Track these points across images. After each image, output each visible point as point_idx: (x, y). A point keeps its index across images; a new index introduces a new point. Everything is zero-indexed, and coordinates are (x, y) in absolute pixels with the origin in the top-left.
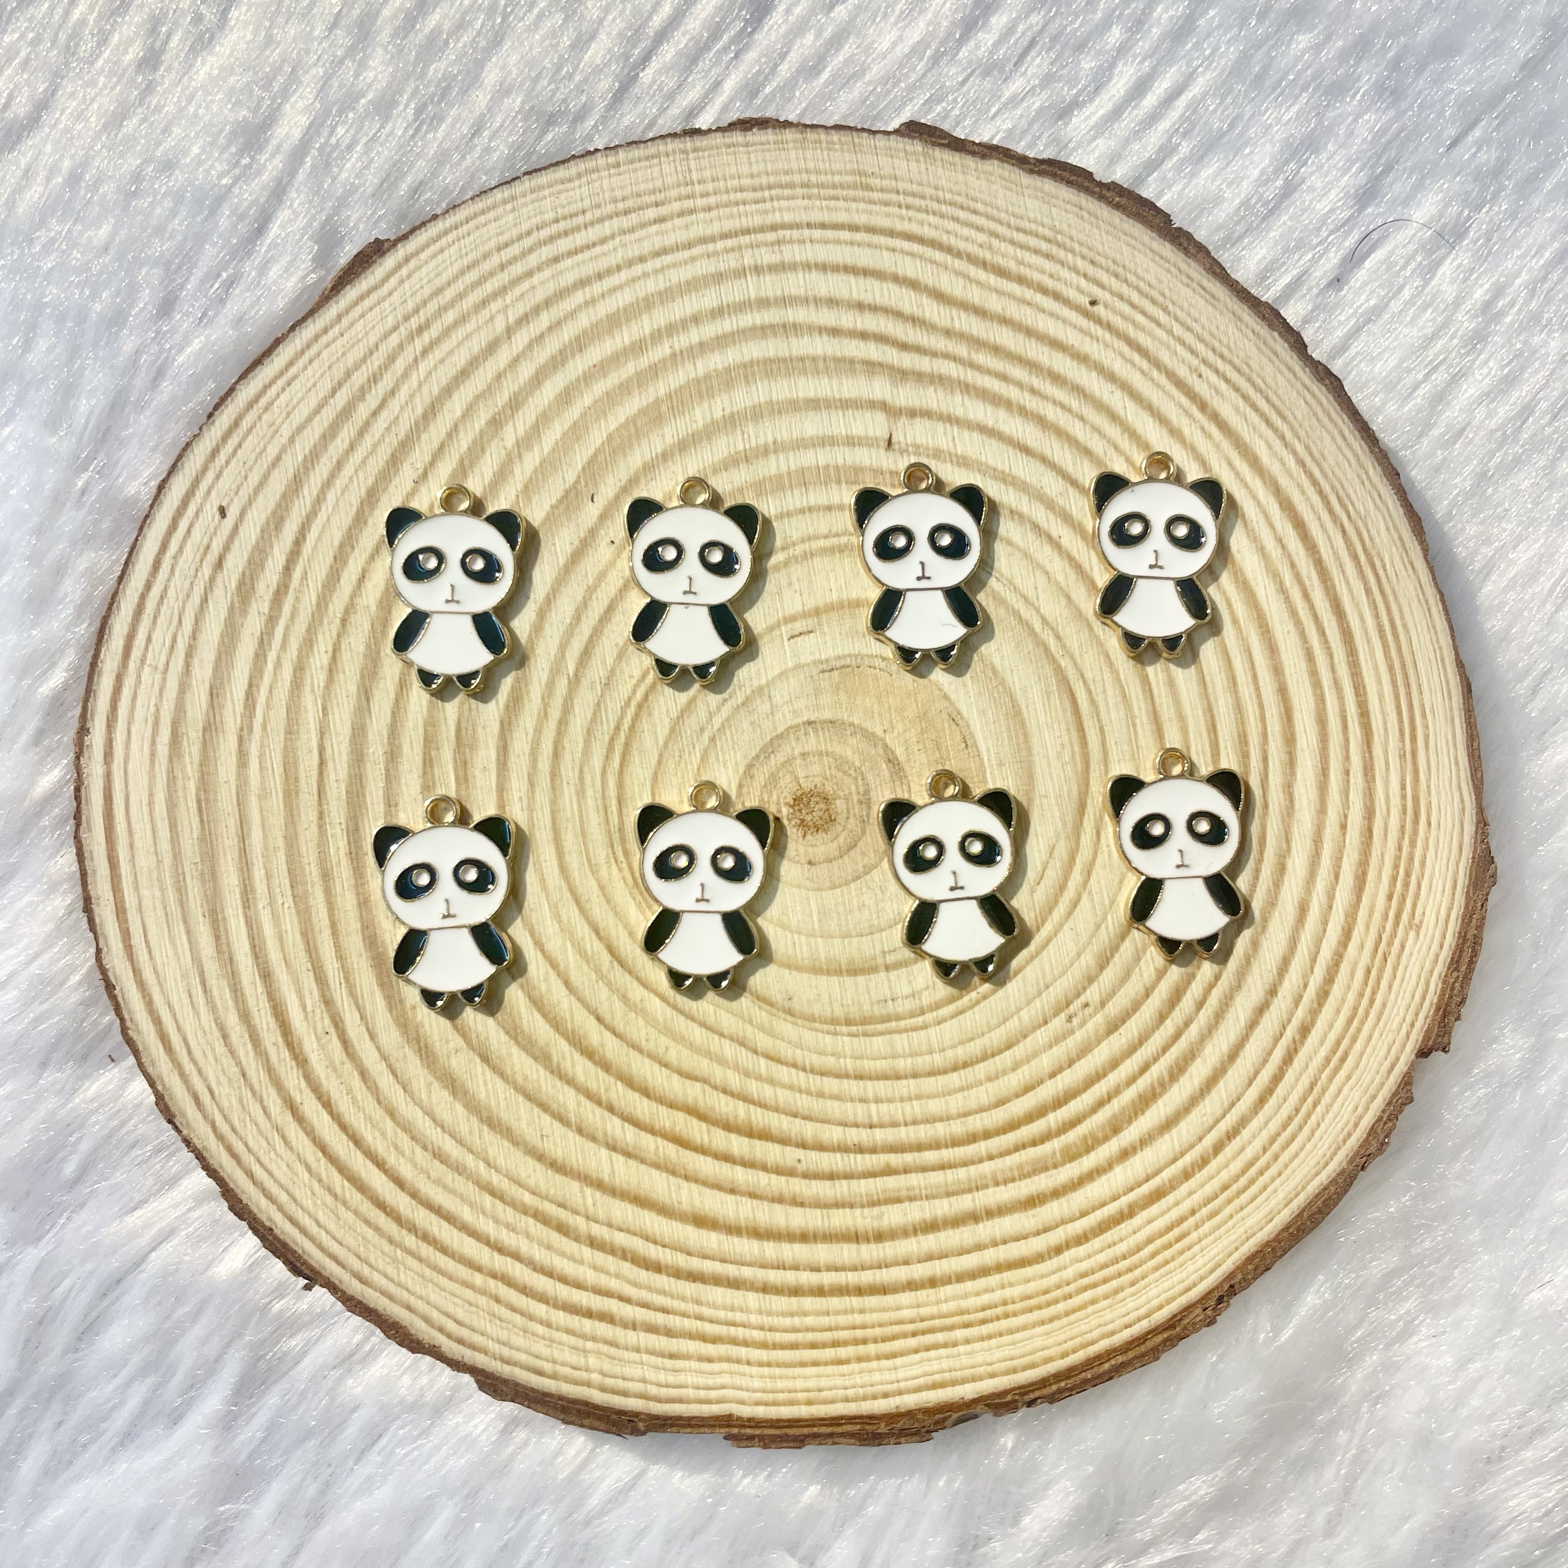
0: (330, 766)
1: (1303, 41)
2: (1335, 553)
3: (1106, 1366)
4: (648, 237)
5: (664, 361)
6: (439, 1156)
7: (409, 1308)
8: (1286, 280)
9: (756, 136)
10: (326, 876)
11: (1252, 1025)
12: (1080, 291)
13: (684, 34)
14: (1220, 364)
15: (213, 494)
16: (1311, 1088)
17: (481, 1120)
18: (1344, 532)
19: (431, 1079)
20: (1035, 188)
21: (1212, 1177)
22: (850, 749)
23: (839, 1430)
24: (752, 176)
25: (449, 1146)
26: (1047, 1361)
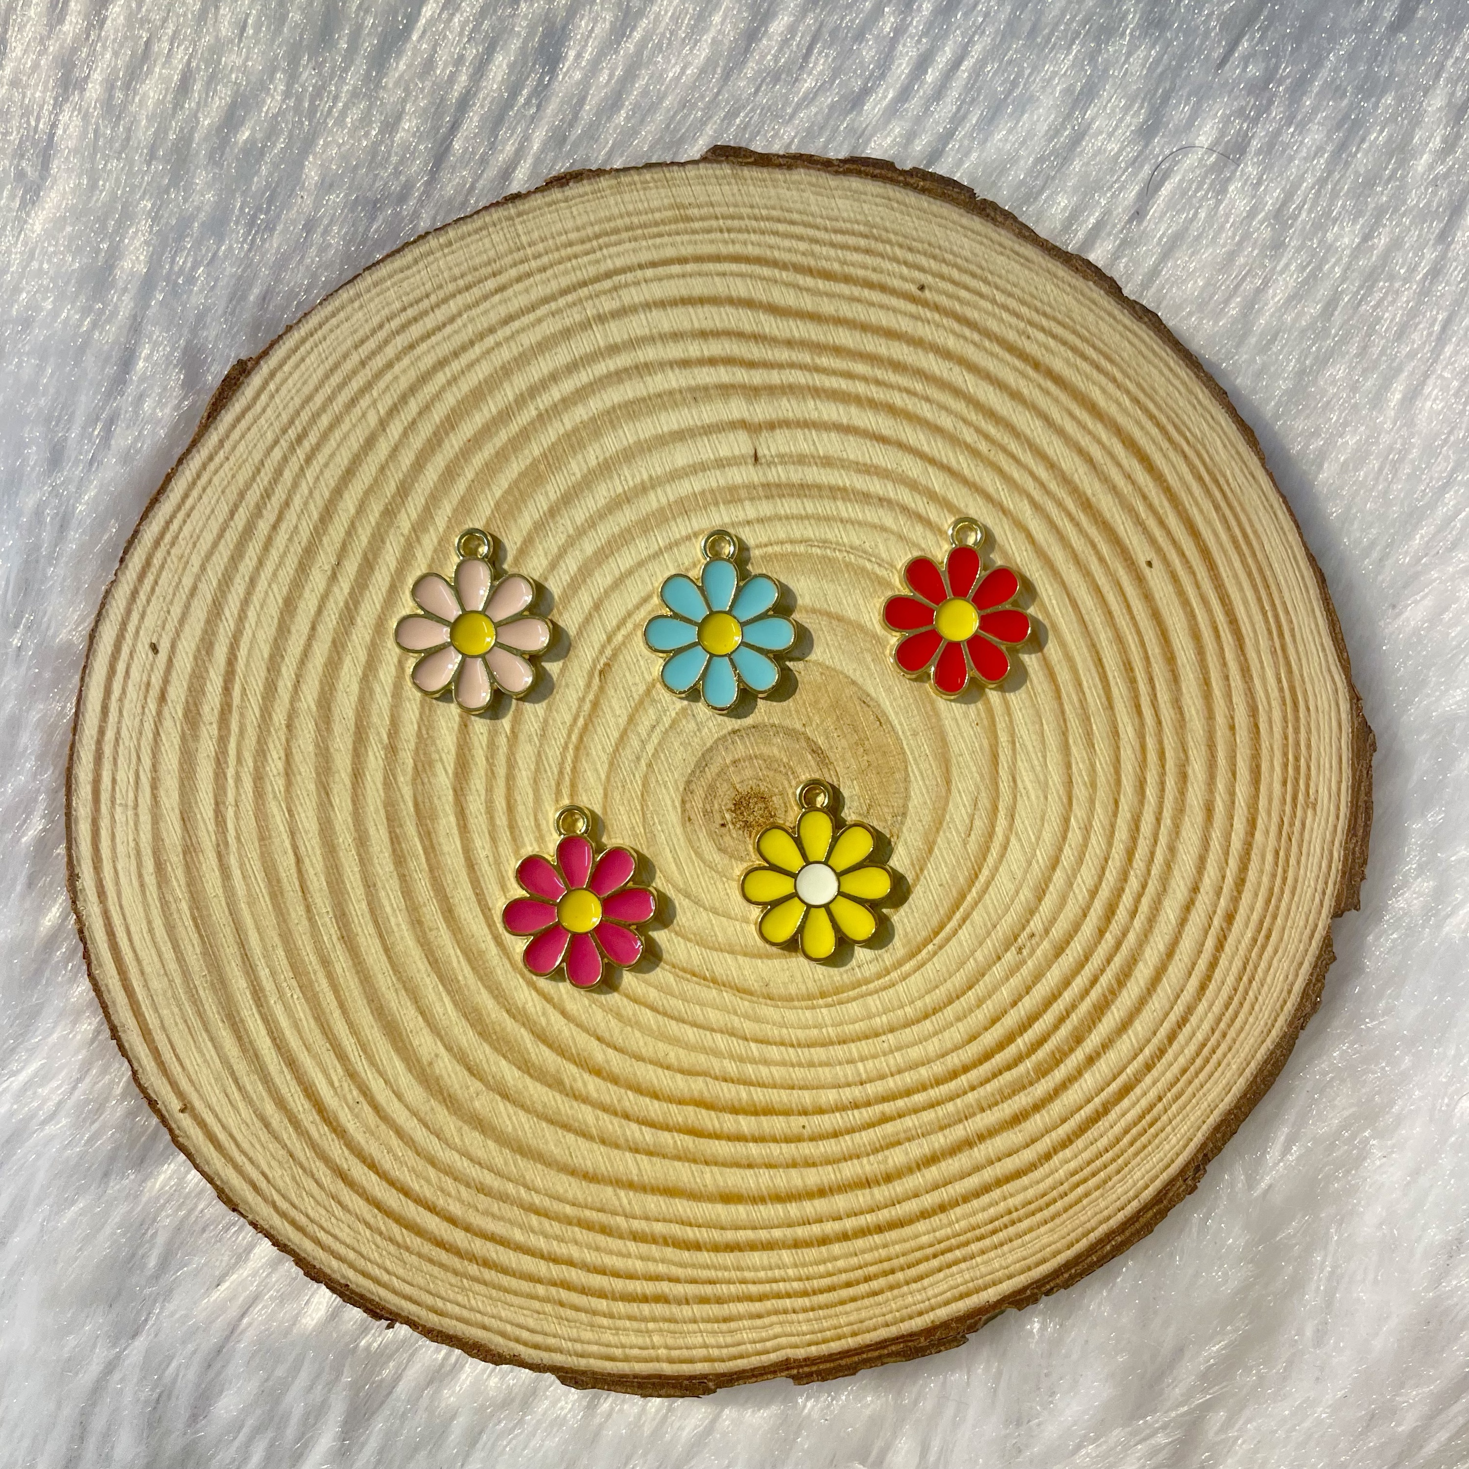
0: (307, 861)
2: (1181, 479)
3: (1108, 1247)
4: (493, 307)
5: (532, 423)
6: (482, 1189)
7: (484, 1328)
8: (1092, 220)
9: (573, 190)
10: (326, 962)
11: (1183, 922)
12: (903, 278)
13: (484, 99)
14: (1044, 322)
15: (142, 633)
16: (1245, 968)
17: (513, 1150)
18: (1185, 457)
19: (461, 1123)
20: (844, 189)
21: (1171, 1065)
22: (776, 749)
23: (885, 1351)
24: (578, 229)
25: (489, 1179)
26: (1055, 1254)
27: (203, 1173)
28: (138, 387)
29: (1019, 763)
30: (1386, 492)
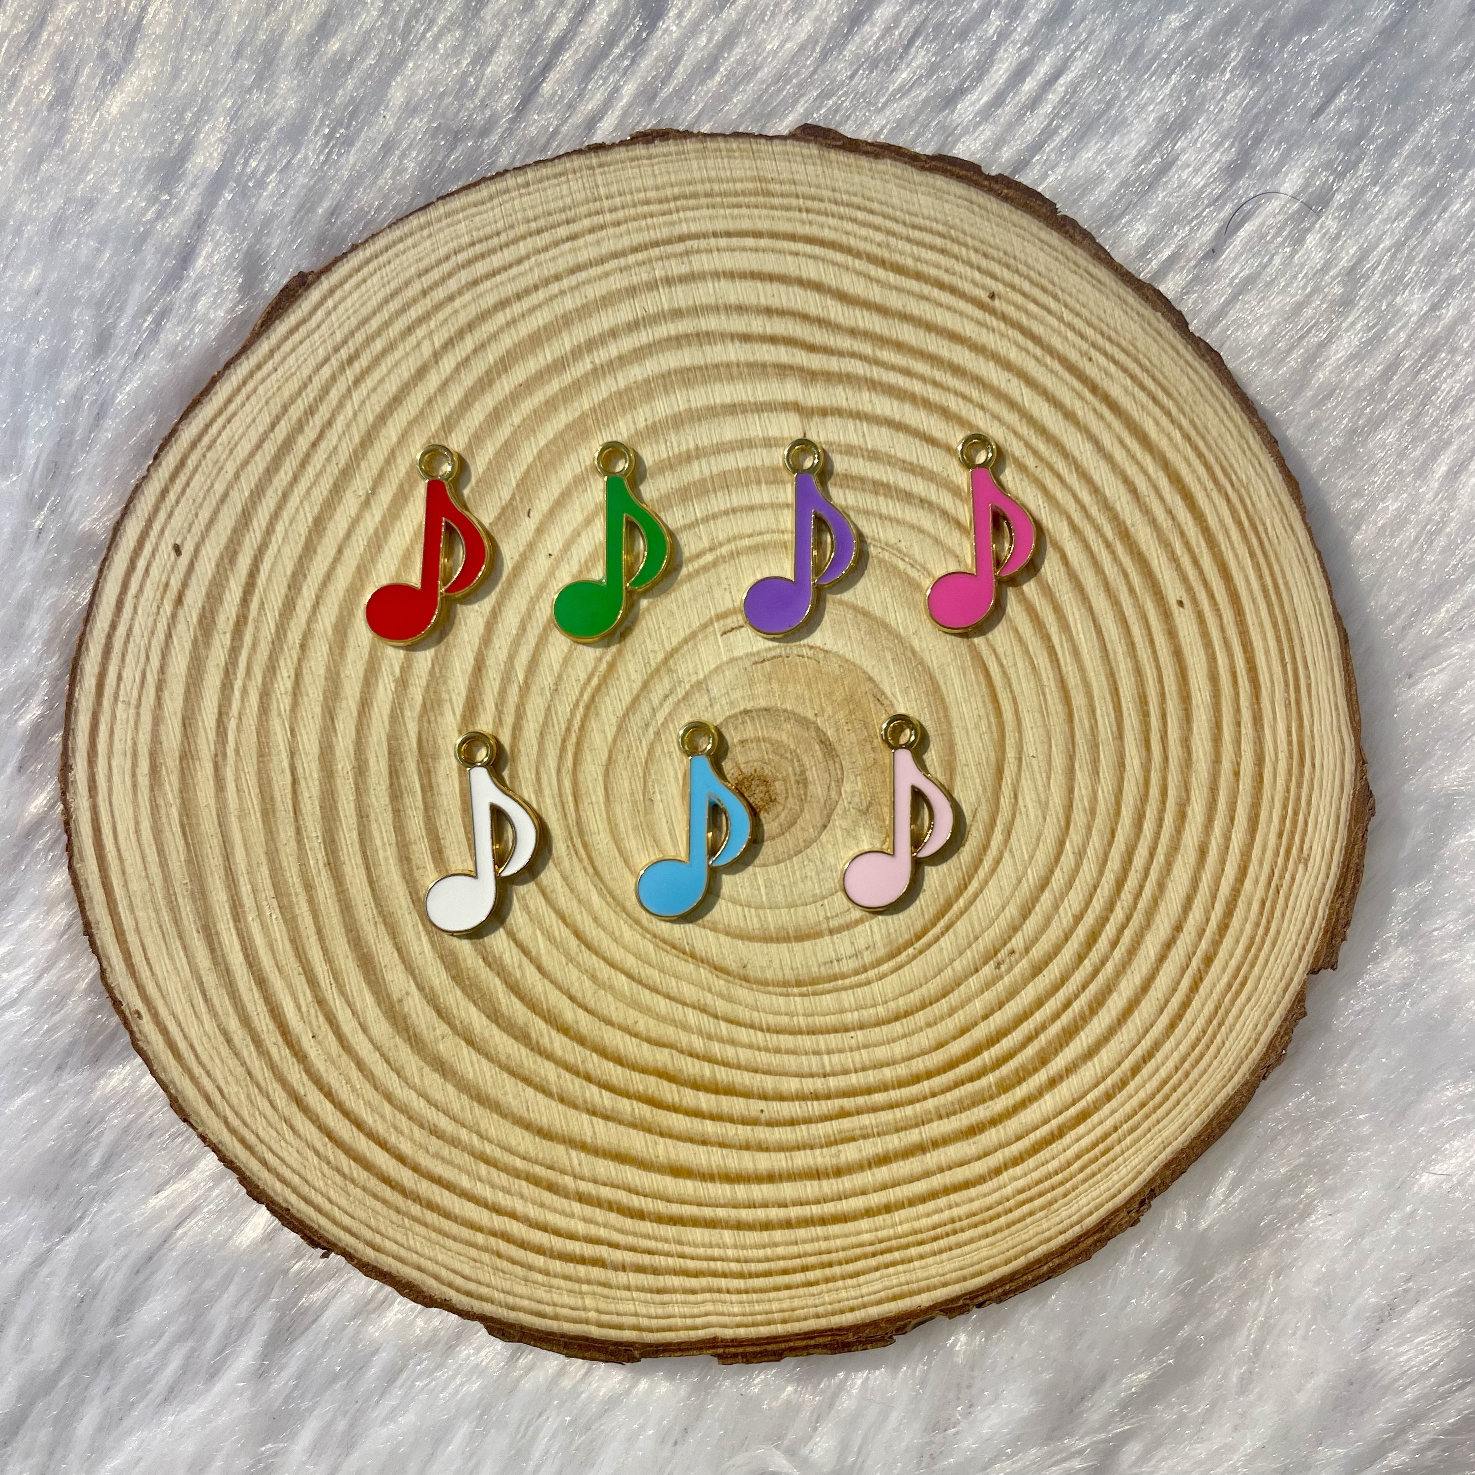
0: (303, 783)
1: (1175, 20)
2: (1221, 521)
3: (1045, 1268)
4: (562, 254)
5: (586, 375)
6: (436, 1132)
7: (419, 1269)
8: (1167, 253)
9: (659, 148)
10: (309, 887)
11: (1162, 958)
12: (975, 283)
13: (581, 44)
14: (1108, 347)
15: (166, 533)
16: (1216, 1012)
17: (471, 1097)
18: (1228, 500)
19: (422, 1064)
20: (927, 185)
21: (1131, 1097)
22: (785, 735)
23: (812, 1342)
24: (657, 188)
25: (444, 1122)
26: (992, 1268)
27: (159, 1080)
28: (194, 284)
29: (1023, 781)
30: (1420, 561)
